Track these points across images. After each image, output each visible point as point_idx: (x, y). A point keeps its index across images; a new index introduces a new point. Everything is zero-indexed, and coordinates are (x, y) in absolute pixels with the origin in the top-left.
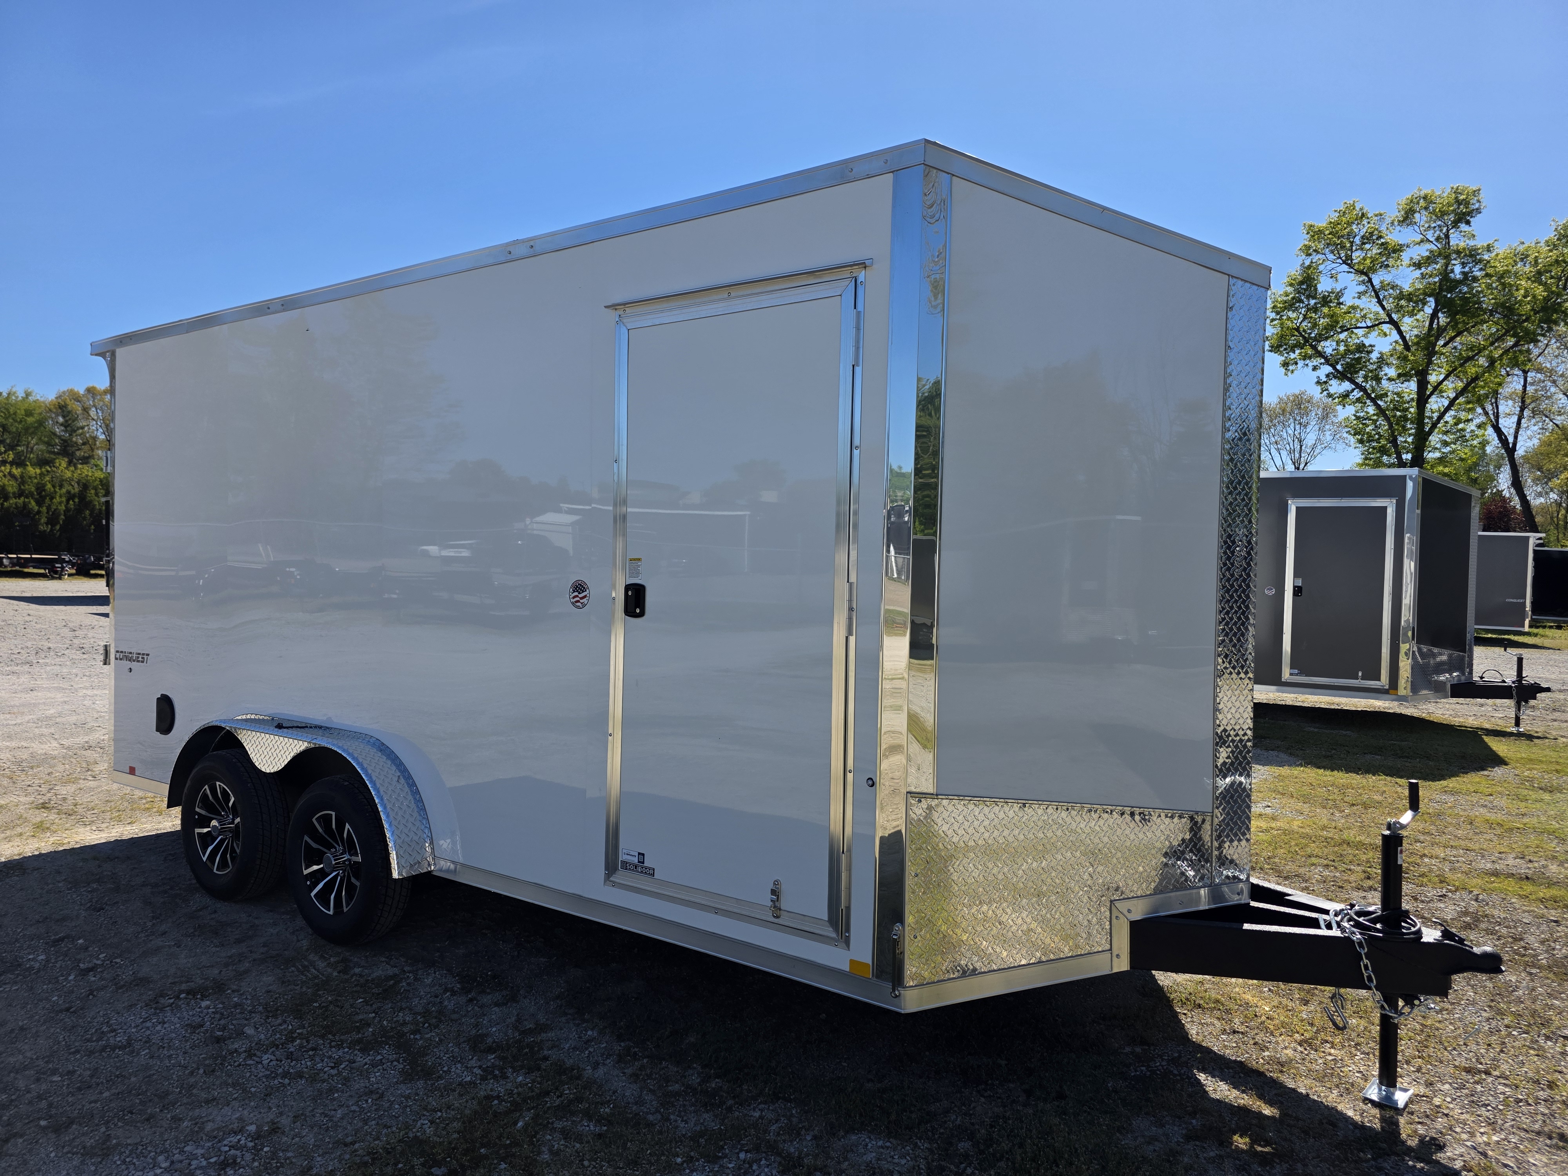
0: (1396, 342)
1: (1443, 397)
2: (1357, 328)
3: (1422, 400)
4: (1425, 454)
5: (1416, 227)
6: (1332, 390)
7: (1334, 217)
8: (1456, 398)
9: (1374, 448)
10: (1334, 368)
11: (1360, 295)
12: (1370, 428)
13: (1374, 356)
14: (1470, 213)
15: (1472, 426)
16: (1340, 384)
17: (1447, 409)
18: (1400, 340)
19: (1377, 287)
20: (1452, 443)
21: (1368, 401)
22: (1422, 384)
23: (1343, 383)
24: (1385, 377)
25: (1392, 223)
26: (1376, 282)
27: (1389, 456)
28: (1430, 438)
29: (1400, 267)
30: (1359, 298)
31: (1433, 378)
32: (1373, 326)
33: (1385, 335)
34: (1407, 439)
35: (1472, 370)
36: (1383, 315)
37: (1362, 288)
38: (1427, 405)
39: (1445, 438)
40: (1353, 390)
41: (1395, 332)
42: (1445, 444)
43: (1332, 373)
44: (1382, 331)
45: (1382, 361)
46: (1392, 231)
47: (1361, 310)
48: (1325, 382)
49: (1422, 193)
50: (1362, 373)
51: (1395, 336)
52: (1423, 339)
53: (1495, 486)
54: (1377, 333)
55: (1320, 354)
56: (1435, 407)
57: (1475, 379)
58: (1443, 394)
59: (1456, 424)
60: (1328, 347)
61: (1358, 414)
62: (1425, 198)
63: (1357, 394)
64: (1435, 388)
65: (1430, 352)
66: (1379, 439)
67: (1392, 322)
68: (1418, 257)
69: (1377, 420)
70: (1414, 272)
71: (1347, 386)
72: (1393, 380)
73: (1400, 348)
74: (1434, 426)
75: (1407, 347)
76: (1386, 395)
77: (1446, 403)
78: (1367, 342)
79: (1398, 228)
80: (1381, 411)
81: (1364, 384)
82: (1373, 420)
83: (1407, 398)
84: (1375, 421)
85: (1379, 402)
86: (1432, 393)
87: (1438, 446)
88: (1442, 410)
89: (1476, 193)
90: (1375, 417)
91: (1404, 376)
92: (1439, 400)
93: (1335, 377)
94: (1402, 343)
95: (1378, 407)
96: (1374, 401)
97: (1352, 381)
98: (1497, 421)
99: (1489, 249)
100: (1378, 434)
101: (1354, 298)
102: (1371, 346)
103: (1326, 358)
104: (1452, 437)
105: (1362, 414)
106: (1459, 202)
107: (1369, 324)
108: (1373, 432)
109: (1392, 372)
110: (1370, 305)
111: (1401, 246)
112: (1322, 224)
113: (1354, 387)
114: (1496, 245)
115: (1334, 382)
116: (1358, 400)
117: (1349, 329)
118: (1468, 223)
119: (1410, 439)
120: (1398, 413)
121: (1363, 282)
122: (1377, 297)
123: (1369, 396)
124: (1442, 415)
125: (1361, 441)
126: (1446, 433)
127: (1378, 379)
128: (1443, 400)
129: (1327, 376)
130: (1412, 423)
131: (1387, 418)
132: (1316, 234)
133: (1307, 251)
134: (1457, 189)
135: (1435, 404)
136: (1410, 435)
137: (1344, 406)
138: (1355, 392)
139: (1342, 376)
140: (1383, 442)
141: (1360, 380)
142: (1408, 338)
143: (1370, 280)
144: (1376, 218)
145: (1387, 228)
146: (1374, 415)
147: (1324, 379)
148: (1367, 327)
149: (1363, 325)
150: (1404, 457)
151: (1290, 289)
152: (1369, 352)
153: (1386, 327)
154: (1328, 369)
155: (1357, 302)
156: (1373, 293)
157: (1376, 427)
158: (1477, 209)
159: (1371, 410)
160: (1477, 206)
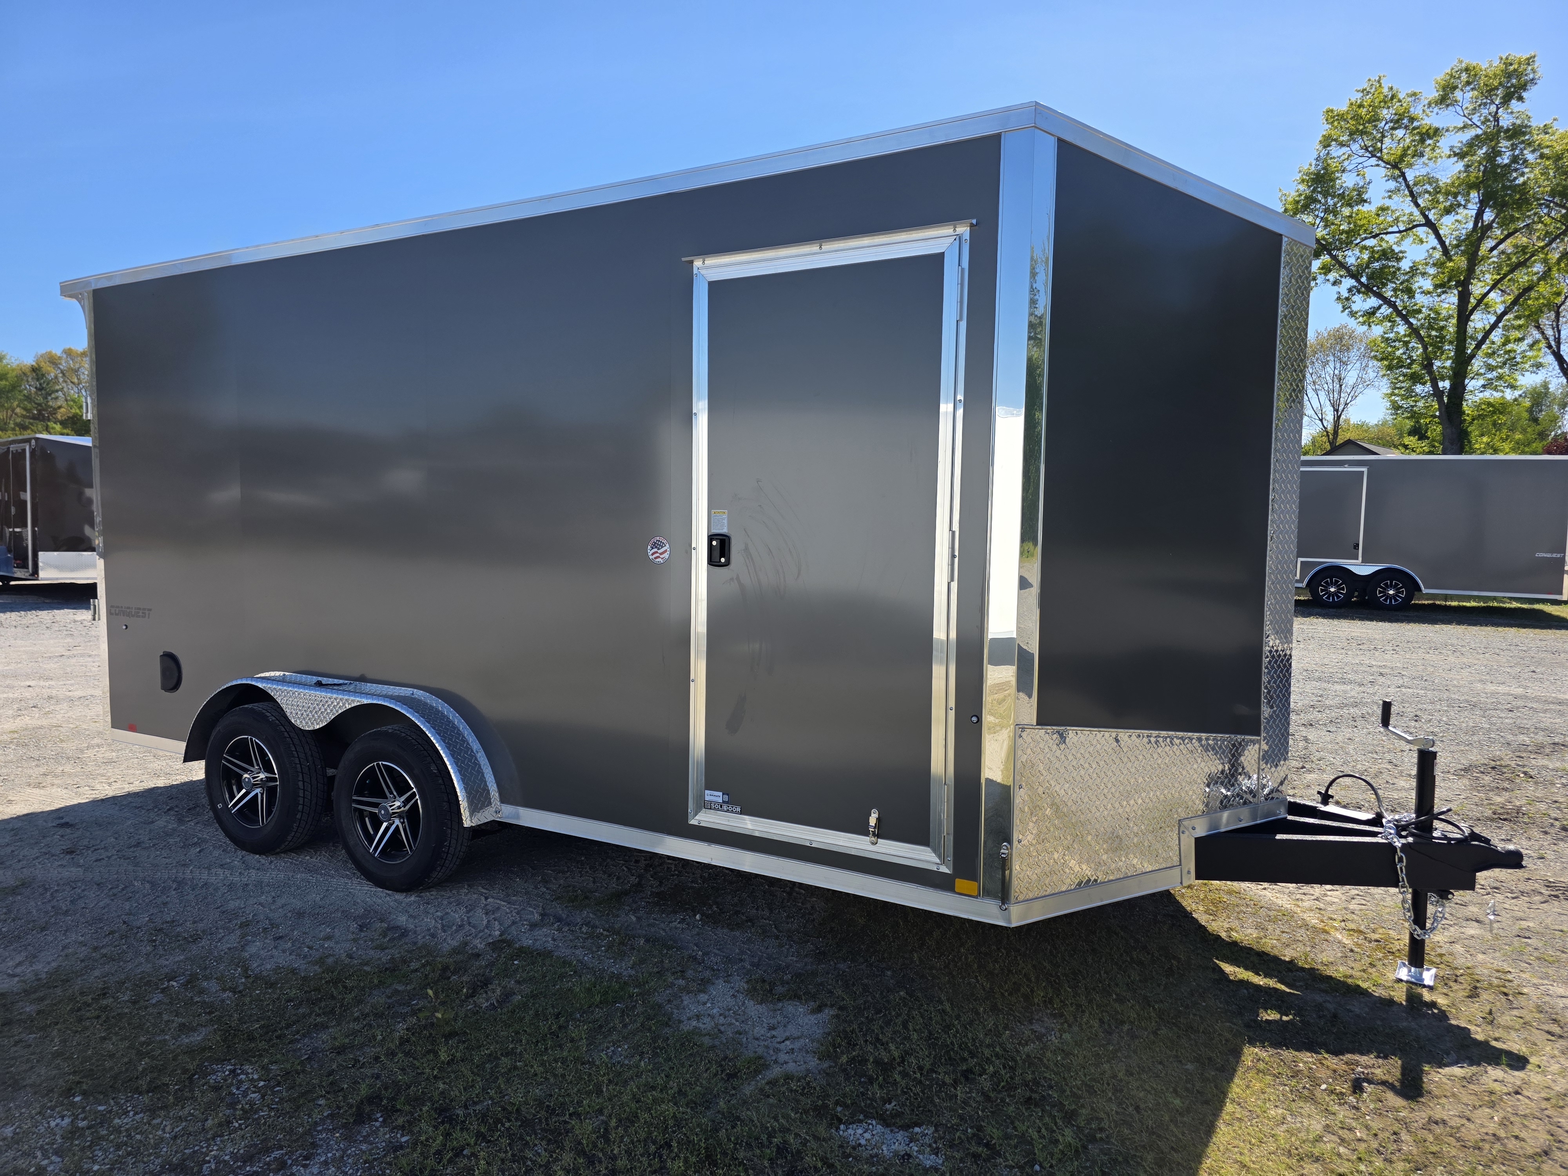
0: (1434, 248)
1: (1489, 312)
2: (1387, 233)
3: (1464, 315)
4: (1467, 381)
5: (1458, 108)
6: (1355, 307)
7: (1357, 97)
8: (1504, 313)
9: (1404, 376)
10: (1358, 281)
11: (1391, 193)
12: (1401, 351)
13: (1405, 265)
14: (1524, 87)
15: (1524, 346)
16: (1365, 300)
17: (1494, 326)
18: (1439, 246)
19: (1411, 183)
20: (1497, 367)
21: (1398, 319)
22: (1464, 297)
23: (1368, 300)
24: (1418, 291)
25: (1430, 104)
26: (1410, 175)
27: (1424, 384)
28: (1473, 361)
29: (1439, 159)
30: (1390, 197)
31: (1477, 289)
32: (1406, 230)
33: (1422, 242)
34: (1443, 364)
35: (1522, 277)
36: (1419, 218)
37: (1392, 185)
38: (1470, 323)
39: (1490, 361)
40: (1379, 307)
41: (1432, 237)
42: (1490, 368)
43: (1354, 287)
44: (1418, 236)
45: (1414, 271)
46: (1430, 114)
47: (1393, 211)
48: (1347, 299)
49: (1464, 65)
50: (1391, 286)
51: (1433, 241)
52: (1464, 240)
53: (1560, 427)
54: (1411, 239)
55: (1342, 265)
56: (1479, 325)
57: (1529, 289)
58: (1490, 310)
59: (1504, 344)
60: (1351, 258)
61: (1386, 336)
62: (1467, 70)
63: (1386, 310)
64: (1480, 302)
65: (1473, 259)
66: (1411, 364)
67: (1429, 224)
68: (1459, 145)
69: (1409, 342)
70: (1456, 164)
71: (1373, 302)
72: (1429, 293)
73: (1438, 255)
74: (1478, 346)
75: (1445, 251)
76: (1419, 311)
77: (1493, 319)
78: (1397, 249)
79: (1436, 110)
80: (1414, 331)
81: (1393, 299)
82: (1404, 342)
83: (1444, 313)
84: (1406, 344)
85: (1412, 320)
86: (1474, 308)
87: (1482, 371)
88: (1488, 327)
89: (1529, 61)
90: (1407, 339)
91: (1442, 287)
92: (1484, 316)
93: (1359, 292)
94: (1441, 249)
95: (1410, 325)
96: (1405, 318)
97: (1379, 296)
98: (1559, 347)
99: (1545, 130)
100: (1410, 357)
101: (1384, 198)
102: (1401, 252)
103: (1347, 269)
104: (1499, 360)
105: (1392, 335)
106: (1509, 76)
107: (1402, 228)
108: (1404, 357)
109: (1427, 284)
110: (1403, 206)
111: (1437, 130)
112: (1344, 108)
113: (1381, 302)
114: (1556, 126)
115: (1358, 298)
116: (1388, 318)
117: (1377, 235)
118: (1520, 99)
119: (1448, 363)
120: (1434, 333)
121: (1395, 178)
122: (1412, 194)
123: (1399, 313)
124: (1487, 334)
125: (1390, 368)
126: (1489, 355)
127: (1410, 292)
128: (1489, 316)
129: (1350, 290)
130: (1451, 343)
131: (1420, 339)
132: (1333, 117)
133: (1326, 142)
134: (1507, 58)
135: (1479, 321)
136: (1448, 358)
137: (1370, 326)
138: (1382, 310)
139: (1368, 290)
140: (1416, 367)
141: (1388, 293)
142: (1447, 243)
143: (1403, 175)
144: (1410, 99)
145: (1424, 111)
146: (1405, 336)
147: (1345, 294)
148: (1400, 232)
149: (1395, 229)
150: (1441, 384)
151: (1302, 187)
152: (1399, 260)
153: (1422, 231)
154: (1349, 282)
155: (1387, 203)
156: (1407, 192)
157: (1407, 349)
158: (1533, 80)
159: (1402, 329)
160: (1531, 76)
